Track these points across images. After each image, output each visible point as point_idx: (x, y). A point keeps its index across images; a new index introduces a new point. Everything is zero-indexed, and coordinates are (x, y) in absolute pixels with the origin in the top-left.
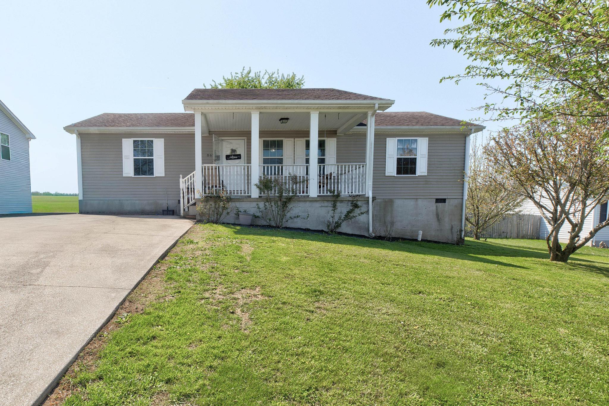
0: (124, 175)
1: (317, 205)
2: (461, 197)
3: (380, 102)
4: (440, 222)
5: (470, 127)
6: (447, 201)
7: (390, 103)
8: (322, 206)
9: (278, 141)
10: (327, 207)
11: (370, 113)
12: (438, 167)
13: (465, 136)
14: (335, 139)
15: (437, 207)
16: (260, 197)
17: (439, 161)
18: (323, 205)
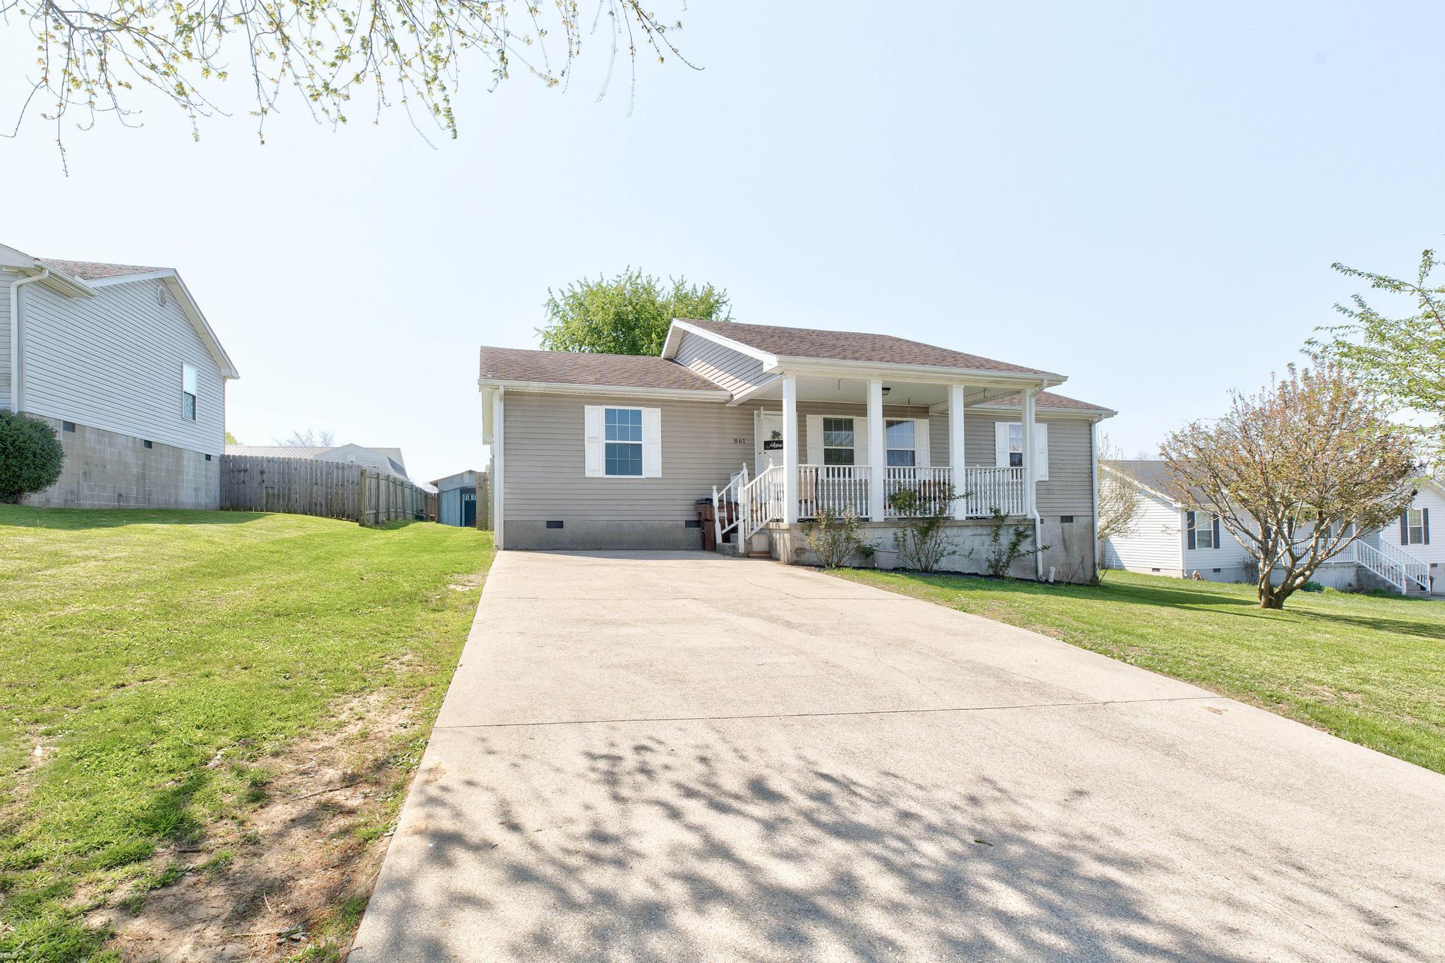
0: (587, 475)
1: (968, 532)
2: (1090, 514)
3: (1049, 378)
4: (1068, 553)
5: (1099, 412)
6: (1074, 519)
7: (1058, 380)
8: (974, 535)
9: (846, 420)
10: (981, 535)
11: (1029, 391)
12: (1060, 469)
13: (1090, 424)
14: (928, 420)
15: (1062, 528)
16: (885, 519)
17: (1062, 460)
18: (976, 532)
